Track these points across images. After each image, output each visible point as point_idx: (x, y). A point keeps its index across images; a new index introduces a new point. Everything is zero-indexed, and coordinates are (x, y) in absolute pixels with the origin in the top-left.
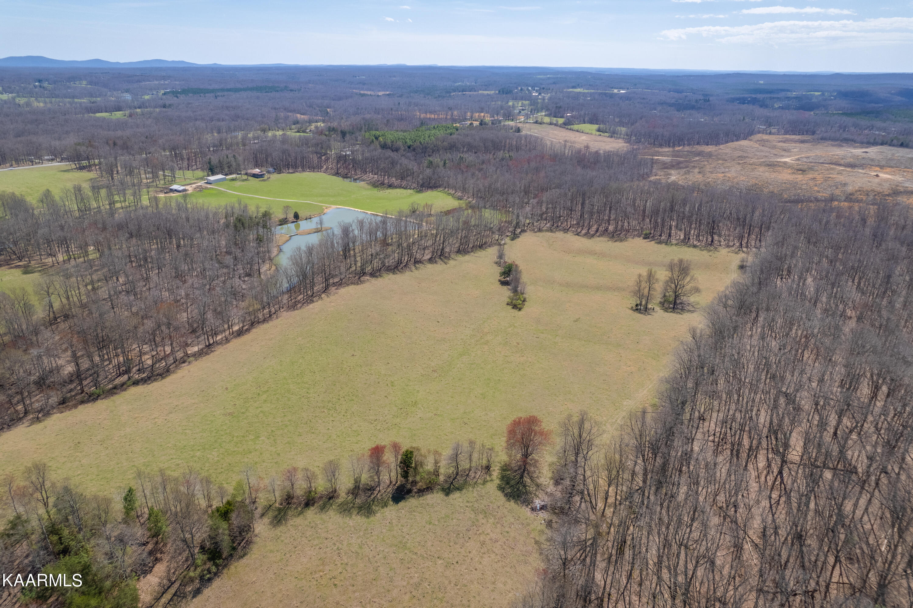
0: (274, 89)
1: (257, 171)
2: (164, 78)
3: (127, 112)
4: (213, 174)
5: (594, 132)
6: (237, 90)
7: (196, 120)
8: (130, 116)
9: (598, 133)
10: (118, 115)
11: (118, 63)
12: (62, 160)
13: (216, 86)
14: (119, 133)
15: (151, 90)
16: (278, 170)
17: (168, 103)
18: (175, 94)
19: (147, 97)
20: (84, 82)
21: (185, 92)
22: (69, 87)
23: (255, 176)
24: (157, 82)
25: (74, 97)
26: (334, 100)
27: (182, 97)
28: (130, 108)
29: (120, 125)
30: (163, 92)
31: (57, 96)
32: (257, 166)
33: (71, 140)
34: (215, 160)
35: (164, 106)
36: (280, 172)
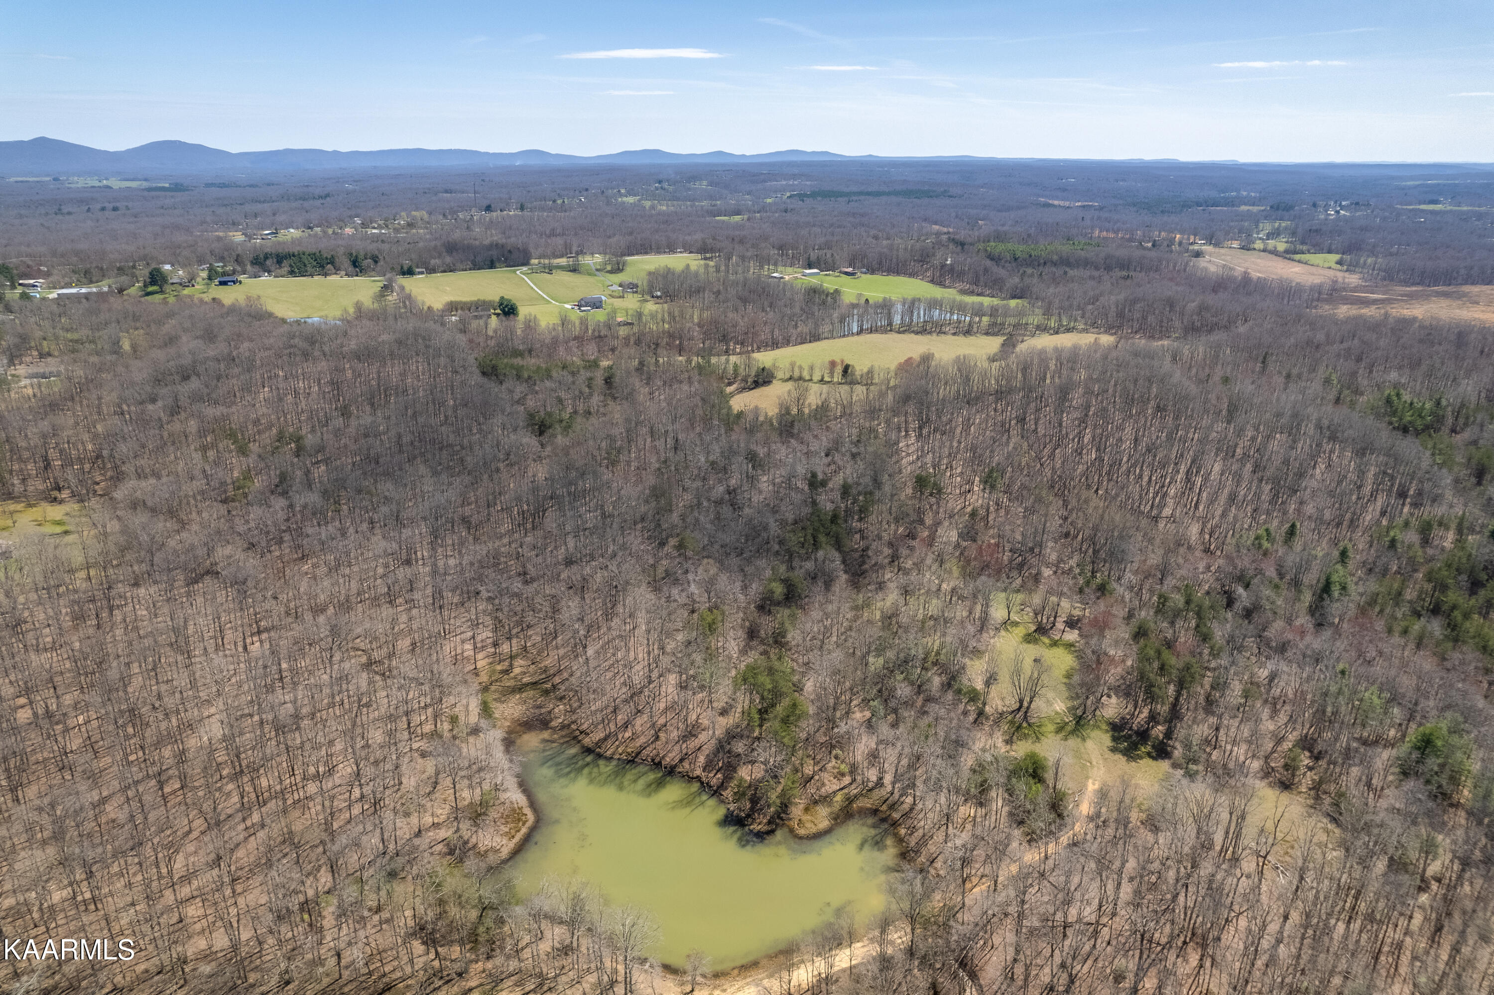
0: (929, 194)
1: (850, 270)
2: (794, 177)
3: (746, 217)
4: (810, 268)
5: (1334, 266)
6: (878, 194)
7: (814, 225)
8: (749, 219)
9: (1338, 266)
10: (737, 218)
11: (743, 156)
12: (691, 252)
13: (854, 189)
14: (737, 233)
15: (776, 192)
16: (872, 271)
17: (790, 207)
18: (802, 197)
19: (769, 201)
20: (705, 183)
21: (814, 195)
22: (689, 189)
23: (847, 273)
24: (784, 183)
25: (694, 200)
26: (999, 211)
27: (808, 201)
28: (749, 211)
29: (738, 227)
30: (788, 194)
31: (678, 199)
32: (850, 266)
33: (698, 236)
34: (813, 257)
35: (786, 211)
36: (873, 273)
